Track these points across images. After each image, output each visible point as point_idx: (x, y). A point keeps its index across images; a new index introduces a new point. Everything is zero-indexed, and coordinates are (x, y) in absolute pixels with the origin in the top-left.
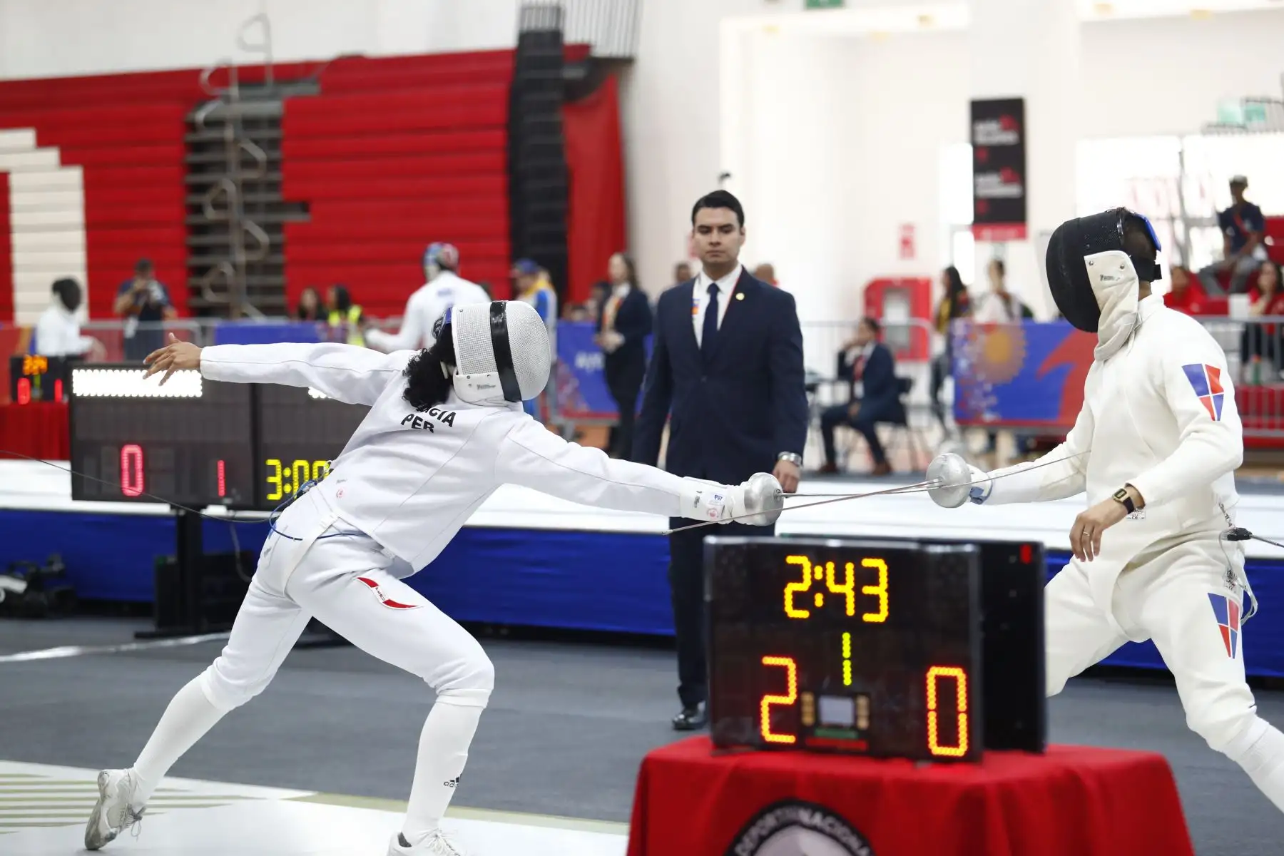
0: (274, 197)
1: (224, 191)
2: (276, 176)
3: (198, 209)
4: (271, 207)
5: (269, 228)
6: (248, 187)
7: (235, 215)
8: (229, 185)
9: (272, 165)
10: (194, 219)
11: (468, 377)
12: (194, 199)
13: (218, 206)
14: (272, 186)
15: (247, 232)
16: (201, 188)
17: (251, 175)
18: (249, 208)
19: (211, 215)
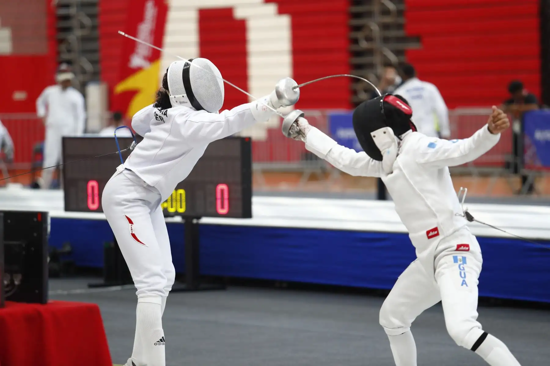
0: (401, 33)
1: (371, 30)
2: (402, 20)
3: (356, 41)
4: (399, 40)
5: (398, 53)
6: (385, 27)
7: (377, 45)
8: (374, 27)
9: (400, 13)
10: (354, 48)
11: (175, 97)
12: (354, 35)
13: (369, 39)
14: (399, 27)
15: (385, 56)
16: (358, 28)
17: (388, 20)
18: (386, 40)
19: (364, 45)
